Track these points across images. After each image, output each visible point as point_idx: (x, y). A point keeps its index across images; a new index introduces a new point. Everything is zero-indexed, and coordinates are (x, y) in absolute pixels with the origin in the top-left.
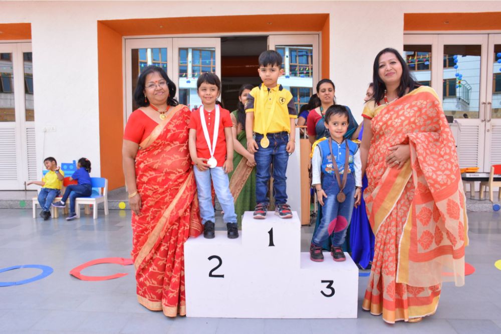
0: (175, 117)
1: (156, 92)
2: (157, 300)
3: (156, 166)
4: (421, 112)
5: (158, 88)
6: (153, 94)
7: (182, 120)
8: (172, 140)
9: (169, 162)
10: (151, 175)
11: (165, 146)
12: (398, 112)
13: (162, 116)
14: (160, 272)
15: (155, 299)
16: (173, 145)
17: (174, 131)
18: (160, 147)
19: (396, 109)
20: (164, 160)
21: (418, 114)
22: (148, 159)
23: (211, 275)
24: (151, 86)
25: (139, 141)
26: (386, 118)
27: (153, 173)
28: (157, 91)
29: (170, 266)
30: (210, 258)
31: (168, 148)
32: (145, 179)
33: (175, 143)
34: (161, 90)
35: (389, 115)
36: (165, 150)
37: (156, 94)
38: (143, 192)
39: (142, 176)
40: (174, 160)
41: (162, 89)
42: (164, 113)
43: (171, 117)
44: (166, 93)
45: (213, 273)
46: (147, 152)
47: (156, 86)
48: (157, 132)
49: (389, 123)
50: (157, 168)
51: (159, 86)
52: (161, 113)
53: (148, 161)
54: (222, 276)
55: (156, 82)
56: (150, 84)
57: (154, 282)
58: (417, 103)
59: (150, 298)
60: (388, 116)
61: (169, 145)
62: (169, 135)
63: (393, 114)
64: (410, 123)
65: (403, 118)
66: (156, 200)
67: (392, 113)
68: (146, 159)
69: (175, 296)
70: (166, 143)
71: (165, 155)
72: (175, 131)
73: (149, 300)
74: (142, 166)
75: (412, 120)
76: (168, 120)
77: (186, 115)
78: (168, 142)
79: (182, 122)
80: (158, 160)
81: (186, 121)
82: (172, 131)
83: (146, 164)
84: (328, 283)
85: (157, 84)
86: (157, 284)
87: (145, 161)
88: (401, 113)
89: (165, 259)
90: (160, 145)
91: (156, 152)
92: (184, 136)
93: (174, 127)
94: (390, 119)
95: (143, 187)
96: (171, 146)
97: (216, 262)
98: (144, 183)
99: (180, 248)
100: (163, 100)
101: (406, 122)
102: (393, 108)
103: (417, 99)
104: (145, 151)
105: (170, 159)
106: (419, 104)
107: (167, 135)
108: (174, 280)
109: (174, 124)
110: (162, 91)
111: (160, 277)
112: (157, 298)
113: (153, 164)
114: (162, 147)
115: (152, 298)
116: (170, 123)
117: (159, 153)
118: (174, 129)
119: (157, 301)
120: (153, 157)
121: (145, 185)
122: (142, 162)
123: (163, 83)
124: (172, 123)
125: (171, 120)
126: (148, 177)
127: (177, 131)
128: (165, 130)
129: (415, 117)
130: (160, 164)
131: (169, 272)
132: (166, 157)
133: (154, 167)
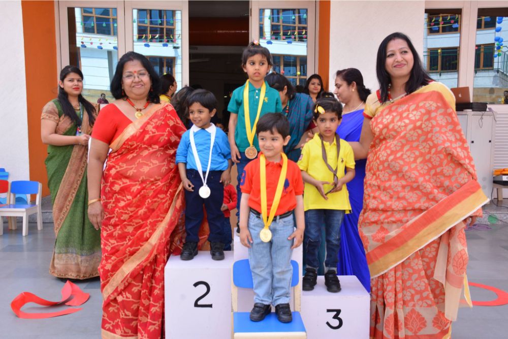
0: (155, 116)
1: (133, 85)
2: (132, 334)
3: (130, 173)
4: (430, 116)
5: (137, 79)
6: (130, 86)
7: (163, 121)
8: (150, 143)
9: (146, 169)
10: (124, 183)
11: (141, 149)
12: (401, 114)
13: (137, 114)
14: (135, 301)
15: (130, 334)
16: (151, 149)
17: (153, 133)
18: (136, 151)
19: (400, 110)
20: (141, 165)
21: (426, 117)
22: (120, 164)
23: (196, 305)
24: (128, 76)
25: (109, 141)
26: (387, 119)
27: (128, 182)
28: (135, 83)
29: (146, 292)
30: (196, 285)
31: (146, 153)
32: (117, 188)
33: (153, 146)
34: (139, 82)
35: (391, 117)
36: (141, 154)
37: (133, 87)
38: (114, 203)
39: (113, 184)
40: (152, 166)
41: (142, 81)
42: (141, 110)
43: (150, 115)
44: (146, 86)
45: (200, 303)
46: (119, 156)
47: (135, 78)
48: (130, 131)
49: (391, 126)
50: (131, 174)
51: (138, 77)
52: (137, 110)
53: (121, 167)
54: (210, 306)
55: (135, 72)
56: (127, 74)
57: (127, 313)
58: (425, 104)
59: (123, 334)
60: (389, 117)
61: (146, 148)
62: (147, 137)
63: (396, 116)
64: (415, 128)
65: (407, 121)
66: (131, 214)
67: (395, 114)
68: (118, 164)
69: (157, 328)
70: (143, 146)
71: (140, 160)
72: (155, 133)
73: (121, 335)
74: (113, 172)
75: (418, 124)
76: (146, 119)
77: (170, 115)
78: (145, 146)
79: (163, 123)
80: (133, 166)
81: (168, 122)
82: (151, 132)
83: (119, 169)
84: (335, 313)
85: (136, 75)
86: (132, 315)
87: (117, 167)
88: (405, 115)
89: (140, 284)
90: (135, 148)
91: (130, 156)
92: (165, 139)
93: (154, 128)
94: (392, 121)
95: (114, 198)
96: (149, 150)
97: (202, 289)
98: (115, 192)
99: (160, 271)
100: (141, 95)
101: (411, 126)
102: (397, 108)
103: (426, 99)
104: (116, 154)
105: (147, 165)
106: (427, 105)
107: (144, 137)
108: (153, 310)
109: (154, 125)
110: (142, 83)
111: (134, 307)
112: (132, 332)
113: (127, 170)
114: (138, 150)
115: (125, 332)
116: (148, 123)
117: (134, 157)
118: (154, 130)
119: (133, 336)
120: (126, 161)
121: (117, 195)
122: (114, 167)
123: (143, 74)
124: (151, 123)
125: (151, 119)
126: (120, 185)
127: (157, 133)
128: (141, 131)
129: (422, 121)
130: (135, 171)
131: (145, 299)
132: (142, 163)
133: (128, 174)
